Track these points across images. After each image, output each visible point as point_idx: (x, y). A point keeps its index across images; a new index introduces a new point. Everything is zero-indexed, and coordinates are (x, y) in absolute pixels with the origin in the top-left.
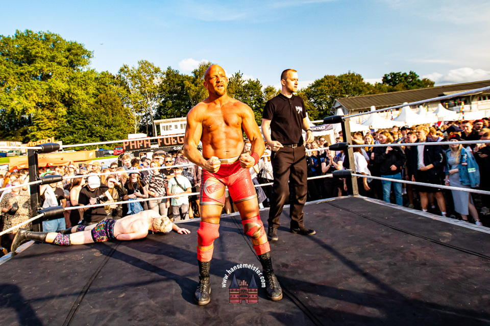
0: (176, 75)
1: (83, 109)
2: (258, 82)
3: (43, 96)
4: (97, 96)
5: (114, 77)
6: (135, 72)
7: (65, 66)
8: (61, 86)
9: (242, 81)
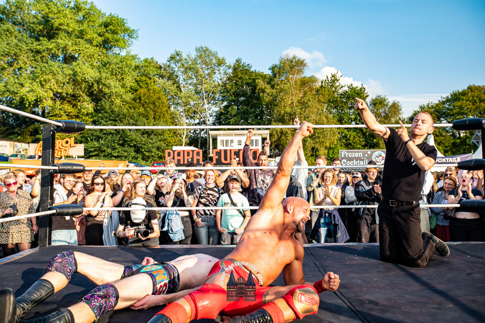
0: (247, 71)
1: (116, 107)
3: (64, 84)
4: (136, 91)
5: (161, 67)
6: (190, 63)
7: (97, 46)
8: (89, 73)
9: (340, 87)
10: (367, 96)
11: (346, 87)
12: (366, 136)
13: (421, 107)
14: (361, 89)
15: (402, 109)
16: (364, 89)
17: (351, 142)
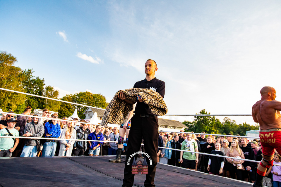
9: (32, 76)
10: (45, 84)
12: (39, 103)
13: (67, 95)
14: (42, 80)
15: (59, 94)
16: (44, 81)
17: (31, 104)
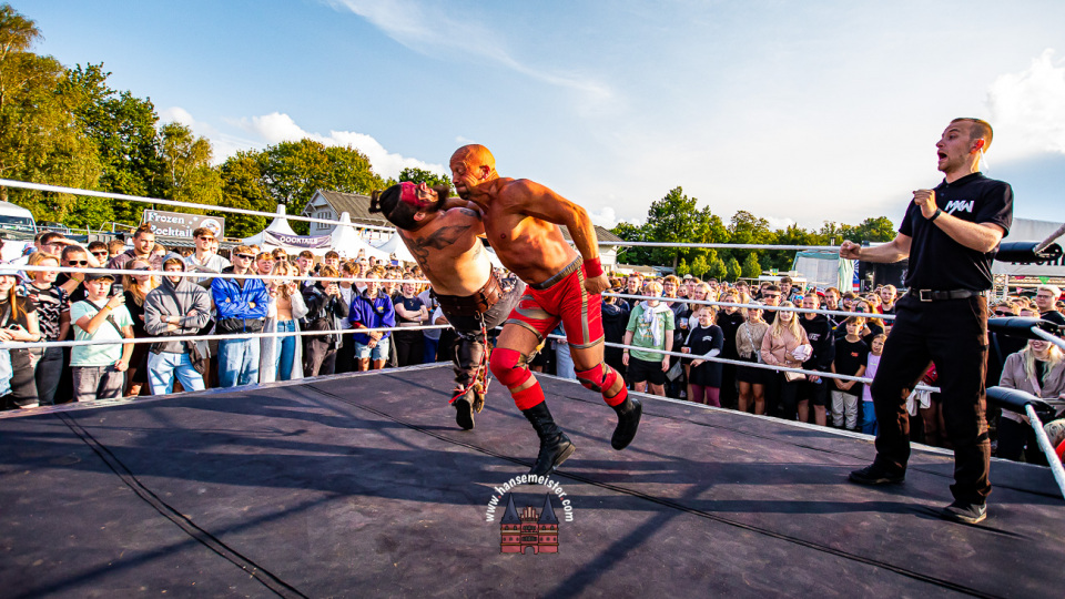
2: (148, 107)
9: (106, 90)
10: (157, 119)
11: (118, 93)
14: (146, 104)
15: (213, 151)
16: (153, 107)
